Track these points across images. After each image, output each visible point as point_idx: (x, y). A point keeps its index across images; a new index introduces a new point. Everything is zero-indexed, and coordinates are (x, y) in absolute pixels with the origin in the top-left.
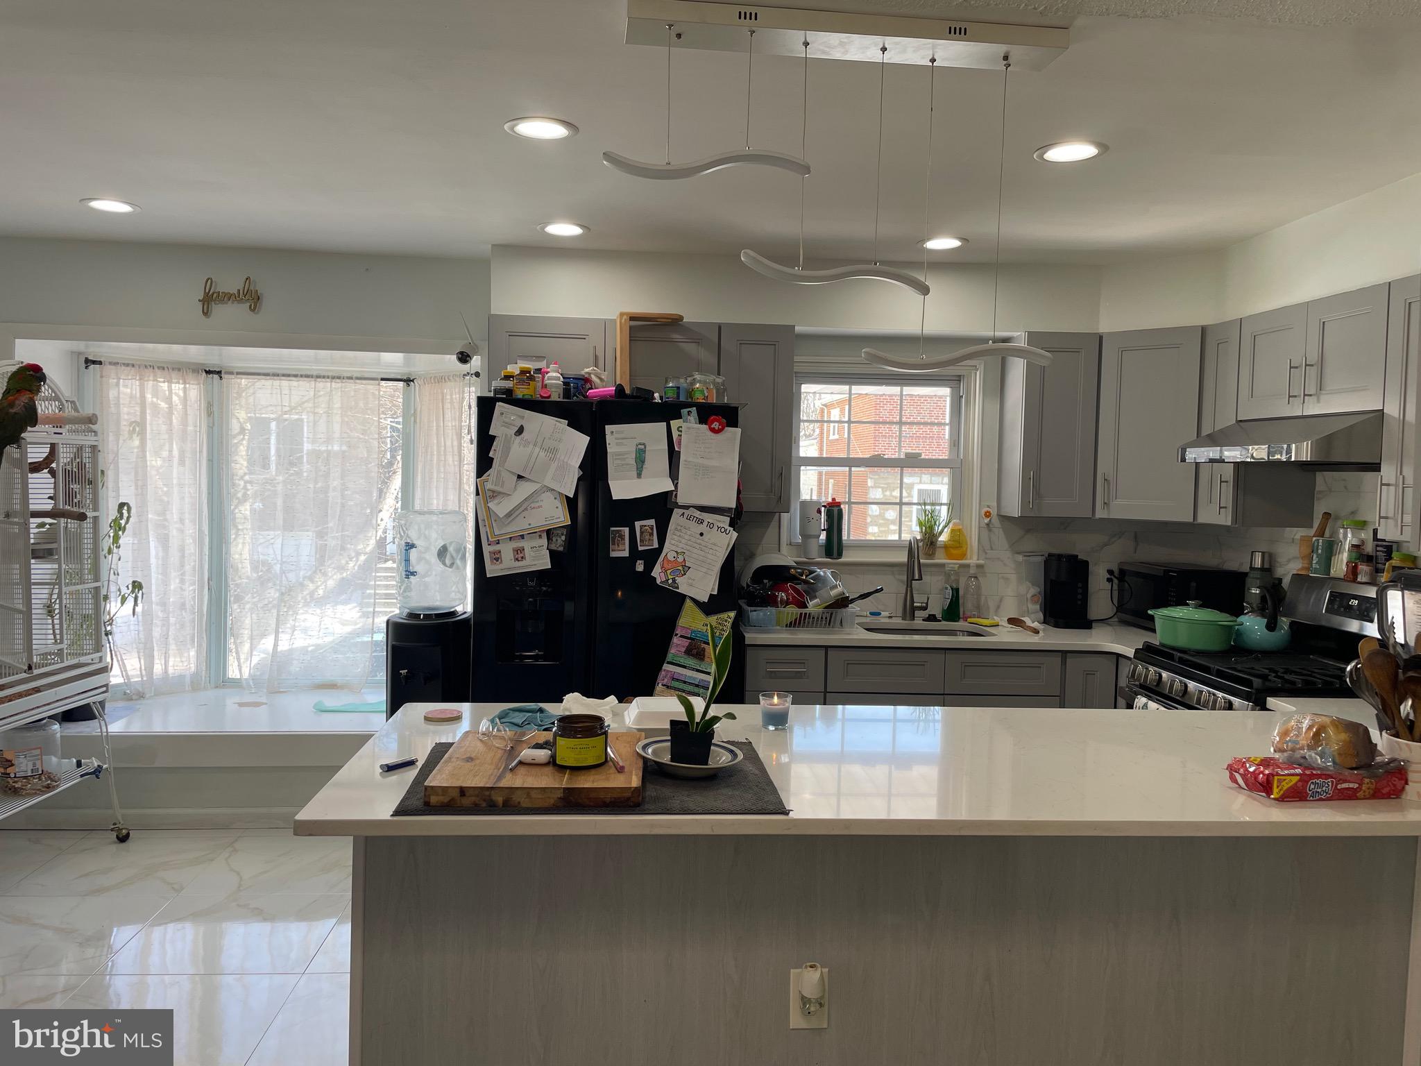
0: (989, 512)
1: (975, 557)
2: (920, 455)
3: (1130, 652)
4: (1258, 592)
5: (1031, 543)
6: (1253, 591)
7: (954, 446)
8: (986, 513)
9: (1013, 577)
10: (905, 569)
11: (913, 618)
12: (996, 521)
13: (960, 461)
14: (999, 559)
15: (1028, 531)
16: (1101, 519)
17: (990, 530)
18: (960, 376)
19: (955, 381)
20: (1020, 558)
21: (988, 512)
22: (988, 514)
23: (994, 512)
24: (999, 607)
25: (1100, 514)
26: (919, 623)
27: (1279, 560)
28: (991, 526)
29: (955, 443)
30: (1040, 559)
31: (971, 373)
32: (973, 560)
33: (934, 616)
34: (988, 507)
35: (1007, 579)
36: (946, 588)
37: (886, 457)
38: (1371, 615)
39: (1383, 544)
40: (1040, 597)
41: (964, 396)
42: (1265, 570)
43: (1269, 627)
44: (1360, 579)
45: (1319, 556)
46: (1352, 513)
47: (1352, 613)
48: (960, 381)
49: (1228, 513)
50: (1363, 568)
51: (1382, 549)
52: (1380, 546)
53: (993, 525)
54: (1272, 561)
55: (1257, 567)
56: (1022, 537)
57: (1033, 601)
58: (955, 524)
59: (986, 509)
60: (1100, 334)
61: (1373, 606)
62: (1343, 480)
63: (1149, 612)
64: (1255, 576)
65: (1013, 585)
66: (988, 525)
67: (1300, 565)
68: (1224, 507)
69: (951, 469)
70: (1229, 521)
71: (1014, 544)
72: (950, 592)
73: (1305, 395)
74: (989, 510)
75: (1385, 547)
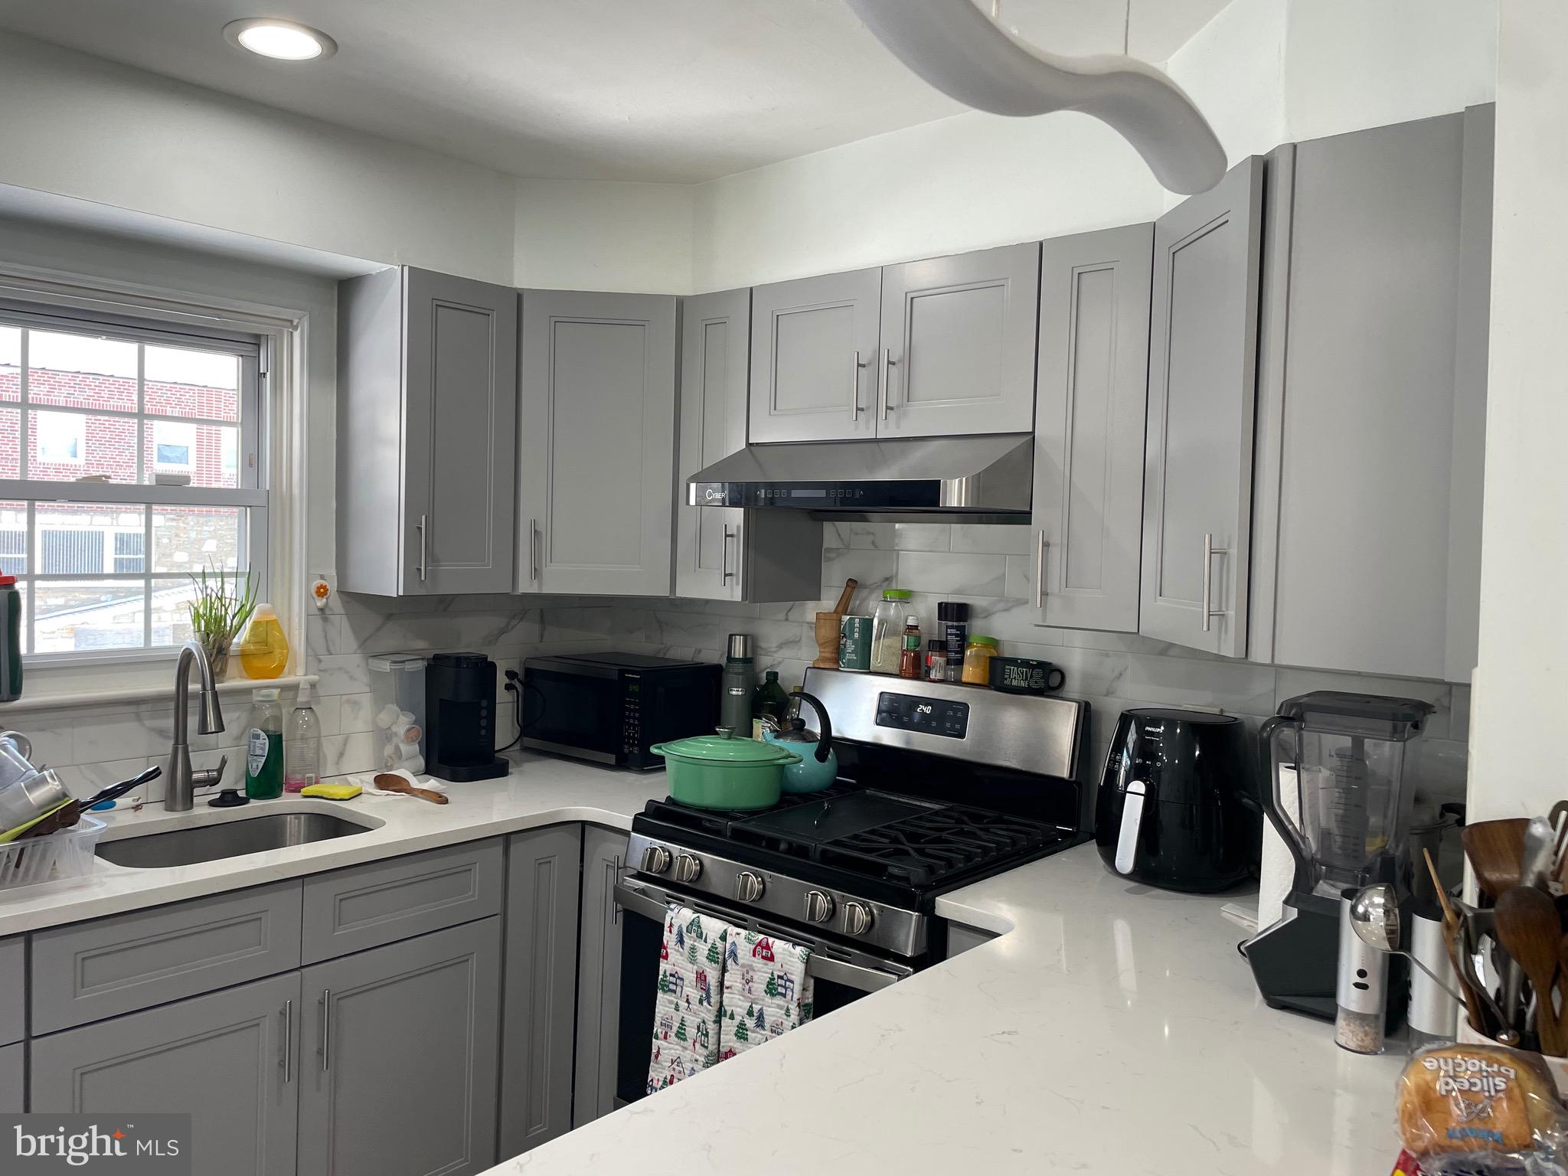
0: (324, 587)
1: (300, 671)
2: (187, 479)
3: (626, 820)
4: (740, 693)
5: (393, 638)
6: (734, 693)
7: (251, 465)
8: (319, 588)
9: (366, 700)
10: (172, 705)
11: (189, 803)
12: (334, 600)
13: (265, 495)
14: (340, 669)
15: (389, 617)
17: (325, 620)
18: (258, 336)
19: (250, 344)
20: (386, 666)
21: (322, 587)
22: (322, 592)
23: (332, 586)
24: (341, 755)
25: (526, 586)
26: (203, 812)
28: (327, 612)
29: (251, 459)
30: (421, 665)
31: (281, 333)
32: (297, 674)
33: (234, 792)
34: (322, 577)
35: (356, 703)
36: (257, 737)
37: (111, 481)
38: (958, 726)
39: (955, 624)
40: (420, 731)
41: (268, 374)
42: (748, 661)
43: (821, 756)
44: (932, 676)
45: (855, 642)
46: (887, 579)
47: (924, 725)
48: (258, 345)
49: (738, 584)
50: (937, 659)
51: (954, 631)
52: (952, 627)
53: (331, 609)
54: (755, 647)
55: (737, 657)
56: (379, 629)
57: (409, 739)
58: (262, 612)
59: (319, 582)
60: (516, 289)
61: (959, 714)
62: (869, 533)
63: (654, 750)
64: (736, 671)
65: (366, 713)
66: (322, 610)
67: (816, 655)
68: (731, 575)
69: (248, 509)
70: (737, 595)
71: (366, 640)
72: (265, 743)
73: (888, 408)
74: (324, 583)
75: (957, 628)
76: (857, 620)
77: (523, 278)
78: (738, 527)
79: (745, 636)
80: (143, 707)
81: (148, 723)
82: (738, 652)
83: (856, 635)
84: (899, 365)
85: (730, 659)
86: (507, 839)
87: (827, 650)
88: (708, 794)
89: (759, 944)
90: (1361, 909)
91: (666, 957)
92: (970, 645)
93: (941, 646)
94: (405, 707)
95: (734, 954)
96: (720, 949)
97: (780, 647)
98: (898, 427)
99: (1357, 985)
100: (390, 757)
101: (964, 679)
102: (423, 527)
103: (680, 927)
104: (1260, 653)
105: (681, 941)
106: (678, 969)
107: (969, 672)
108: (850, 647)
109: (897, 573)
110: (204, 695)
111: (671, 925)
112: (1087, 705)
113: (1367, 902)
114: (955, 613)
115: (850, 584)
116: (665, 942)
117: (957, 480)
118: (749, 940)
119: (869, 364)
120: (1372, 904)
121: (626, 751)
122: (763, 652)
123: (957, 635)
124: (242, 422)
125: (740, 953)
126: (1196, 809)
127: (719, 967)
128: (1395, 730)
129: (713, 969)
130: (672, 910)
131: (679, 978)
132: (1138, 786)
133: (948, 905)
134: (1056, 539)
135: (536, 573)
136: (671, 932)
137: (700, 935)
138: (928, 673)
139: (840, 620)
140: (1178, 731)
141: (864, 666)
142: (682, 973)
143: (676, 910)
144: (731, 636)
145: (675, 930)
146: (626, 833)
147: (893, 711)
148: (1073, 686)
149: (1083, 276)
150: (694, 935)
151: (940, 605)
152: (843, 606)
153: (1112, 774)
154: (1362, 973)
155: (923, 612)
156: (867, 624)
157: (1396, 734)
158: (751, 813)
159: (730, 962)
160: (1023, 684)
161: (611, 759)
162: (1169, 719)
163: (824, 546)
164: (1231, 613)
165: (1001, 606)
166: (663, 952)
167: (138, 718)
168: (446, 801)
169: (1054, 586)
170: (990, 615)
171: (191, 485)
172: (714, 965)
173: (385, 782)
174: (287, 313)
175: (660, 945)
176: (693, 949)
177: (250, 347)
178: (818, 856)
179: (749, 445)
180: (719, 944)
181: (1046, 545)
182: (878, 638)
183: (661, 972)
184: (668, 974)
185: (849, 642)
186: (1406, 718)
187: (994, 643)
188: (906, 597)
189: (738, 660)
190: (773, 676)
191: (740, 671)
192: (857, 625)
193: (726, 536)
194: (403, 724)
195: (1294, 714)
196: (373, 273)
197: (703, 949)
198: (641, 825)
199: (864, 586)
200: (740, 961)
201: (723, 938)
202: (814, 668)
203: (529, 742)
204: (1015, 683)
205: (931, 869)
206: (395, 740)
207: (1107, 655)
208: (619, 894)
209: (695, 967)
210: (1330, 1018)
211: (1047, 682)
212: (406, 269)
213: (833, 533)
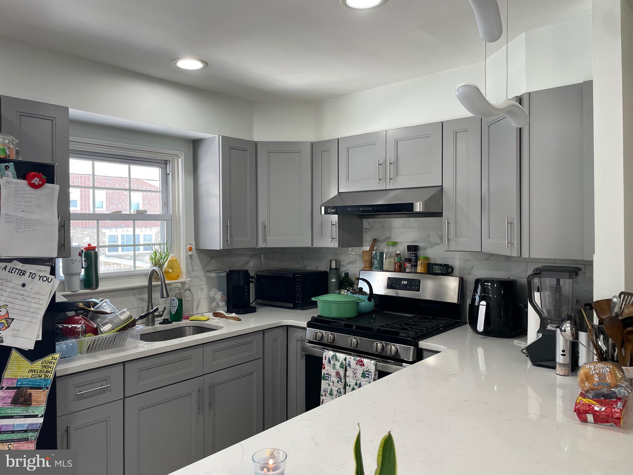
1: (184, 277)
2: (146, 211)
3: (304, 324)
4: (335, 281)
5: (213, 265)
6: (333, 281)
7: (165, 206)
8: (189, 248)
9: (205, 287)
10: (147, 290)
11: (153, 324)
12: (194, 252)
13: (170, 216)
14: (197, 276)
15: (212, 258)
16: (260, 248)
17: (192, 259)
18: (166, 161)
19: (163, 164)
20: (213, 275)
21: (190, 247)
22: (190, 249)
23: (194, 247)
24: (198, 307)
25: (261, 245)
26: (158, 327)
27: (342, 263)
28: (192, 256)
29: (165, 204)
30: (225, 274)
31: (175, 159)
32: (183, 278)
33: (167, 319)
34: (190, 244)
35: (202, 288)
36: (174, 300)
37: (122, 213)
38: (417, 288)
39: (413, 252)
40: (225, 297)
41: (170, 174)
42: (337, 269)
43: (370, 300)
44: (407, 271)
45: (378, 260)
46: (387, 238)
47: (405, 288)
48: (166, 164)
49: (336, 241)
50: (408, 265)
51: (413, 255)
52: (412, 254)
53: (193, 255)
54: (339, 265)
55: (333, 268)
56: (209, 262)
57: (222, 300)
58: (172, 257)
59: (189, 246)
60: (254, 141)
61: (417, 283)
62: (380, 222)
63: (313, 299)
64: (333, 273)
65: (205, 291)
66: (190, 256)
67: (363, 265)
68: (334, 238)
69: (165, 221)
70: (336, 245)
71: (204, 266)
72: (177, 302)
73: (390, 179)
74: (191, 246)
75: (415, 254)
76: (378, 253)
77: (257, 137)
78: (336, 222)
79: (336, 261)
80: (136, 291)
81: (137, 296)
82: (334, 266)
83: (378, 258)
84: (394, 164)
85: (331, 269)
86: (263, 332)
87: (367, 264)
88: (332, 313)
89: (359, 361)
90: (563, 328)
91: (324, 368)
92: (419, 260)
93: (409, 260)
94: (219, 290)
95: (349, 365)
96: (344, 364)
97: (349, 263)
98: (394, 185)
99: (562, 355)
100: (215, 307)
101: (418, 271)
102: (229, 225)
103: (329, 357)
104: (525, 255)
105: (330, 362)
106: (329, 372)
107: (419, 269)
108: (376, 262)
109: (391, 236)
110: (162, 285)
111: (326, 357)
112: (462, 278)
113: (565, 326)
114: (413, 249)
115: (375, 240)
116: (324, 363)
117: (419, 202)
118: (355, 360)
119: (382, 164)
120: (567, 327)
121: (297, 302)
122: (342, 266)
123: (414, 256)
124: (161, 191)
125: (351, 364)
126: (503, 309)
127: (344, 370)
128: (570, 275)
129: (342, 370)
130: (325, 352)
131: (329, 375)
132: (484, 303)
133: (423, 344)
134: (452, 221)
135: (265, 240)
136: (325, 359)
137: (337, 360)
138: (405, 270)
139: (372, 253)
140: (495, 285)
141: (381, 269)
142: (330, 373)
143: (327, 352)
144: (331, 261)
145: (327, 359)
146: (305, 329)
147: (392, 284)
148: (456, 271)
149: (457, 133)
150: (334, 360)
151: (408, 246)
152: (372, 249)
153: (473, 300)
154: (563, 351)
155: (402, 249)
156: (382, 254)
157: (570, 277)
158: (349, 319)
159: (348, 368)
160: (440, 272)
161: (291, 305)
162: (492, 281)
163: (364, 227)
164: (515, 242)
165: (429, 246)
166: (323, 366)
167: (134, 295)
168: (240, 320)
169: (452, 237)
170: (425, 249)
171: (147, 213)
172: (342, 369)
173: (216, 315)
174: (177, 153)
175: (321, 364)
176: (334, 365)
177: (164, 165)
178: (376, 331)
179: (339, 193)
180: (344, 362)
181: (448, 223)
182: (386, 258)
183: (323, 373)
184: (325, 374)
185: (376, 261)
186: (573, 271)
187: (427, 259)
188: (395, 244)
189: (334, 269)
190: (347, 274)
191: (335, 273)
192: (378, 254)
193: (332, 225)
194: (219, 296)
195: (538, 273)
196: (207, 138)
197: (338, 364)
198: (310, 325)
199: (379, 241)
200: (352, 367)
201: (345, 360)
202: (363, 270)
203: (259, 301)
204: (437, 271)
205: (416, 333)
206: (217, 301)
207: (468, 261)
208: (303, 349)
209: (335, 371)
210: (554, 368)
211: (447, 271)
212: (220, 137)
213: (366, 223)
